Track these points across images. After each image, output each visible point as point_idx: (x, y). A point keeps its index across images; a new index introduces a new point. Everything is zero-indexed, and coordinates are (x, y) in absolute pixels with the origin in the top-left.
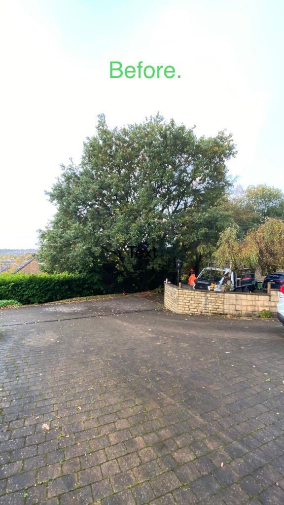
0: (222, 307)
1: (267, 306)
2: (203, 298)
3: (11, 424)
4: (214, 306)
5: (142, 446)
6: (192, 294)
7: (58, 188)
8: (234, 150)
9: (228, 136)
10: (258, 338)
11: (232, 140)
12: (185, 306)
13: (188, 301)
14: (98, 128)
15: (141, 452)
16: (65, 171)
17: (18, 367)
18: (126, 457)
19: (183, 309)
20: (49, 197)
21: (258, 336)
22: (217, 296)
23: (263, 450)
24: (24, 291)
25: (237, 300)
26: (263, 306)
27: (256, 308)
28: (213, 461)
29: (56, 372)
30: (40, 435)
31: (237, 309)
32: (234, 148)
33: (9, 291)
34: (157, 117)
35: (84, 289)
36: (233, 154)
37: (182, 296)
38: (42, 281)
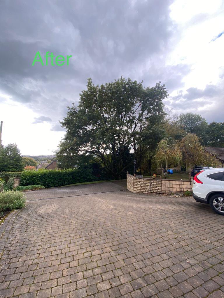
0: (161, 189)
1: (189, 188)
2: (149, 183)
3: (12, 260)
4: (156, 189)
5: (81, 278)
6: (142, 181)
7: (66, 120)
8: (167, 94)
9: (163, 86)
10: (178, 209)
11: (165, 88)
12: (138, 189)
13: (140, 185)
14: (88, 86)
15: (78, 282)
16: (70, 110)
17: (28, 226)
18: (68, 284)
19: (137, 190)
20: (61, 125)
21: (178, 208)
22: (157, 182)
23: (156, 285)
24: (46, 180)
25: (170, 184)
26: (187, 188)
27: (182, 190)
28: (121, 291)
29: (48, 229)
30: (25, 267)
31: (170, 190)
32: (167, 93)
33: (38, 180)
34: (121, 78)
35: (81, 178)
36: (166, 96)
37: (136, 182)
38: (57, 174)
